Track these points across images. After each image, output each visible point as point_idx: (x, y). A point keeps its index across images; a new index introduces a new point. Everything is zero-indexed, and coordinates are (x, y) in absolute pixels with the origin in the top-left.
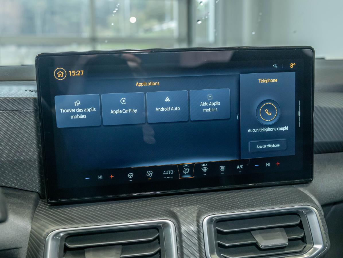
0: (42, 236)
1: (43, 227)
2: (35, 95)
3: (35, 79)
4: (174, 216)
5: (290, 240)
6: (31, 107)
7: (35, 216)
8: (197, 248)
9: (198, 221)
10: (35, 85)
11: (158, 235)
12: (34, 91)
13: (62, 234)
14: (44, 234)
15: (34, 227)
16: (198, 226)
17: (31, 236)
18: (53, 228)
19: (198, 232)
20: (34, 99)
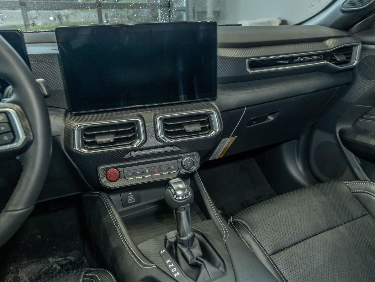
0: (71, 128)
1: (71, 124)
2: (58, 52)
3: (56, 42)
4: (142, 117)
5: (202, 128)
6: (56, 59)
7: (66, 119)
8: (154, 133)
9: (154, 119)
10: (56, 46)
11: (133, 127)
12: (56, 50)
13: (82, 127)
14: (72, 127)
15: (66, 125)
16: (154, 122)
17: (65, 129)
18: (77, 124)
19: (154, 125)
20: (57, 54)
